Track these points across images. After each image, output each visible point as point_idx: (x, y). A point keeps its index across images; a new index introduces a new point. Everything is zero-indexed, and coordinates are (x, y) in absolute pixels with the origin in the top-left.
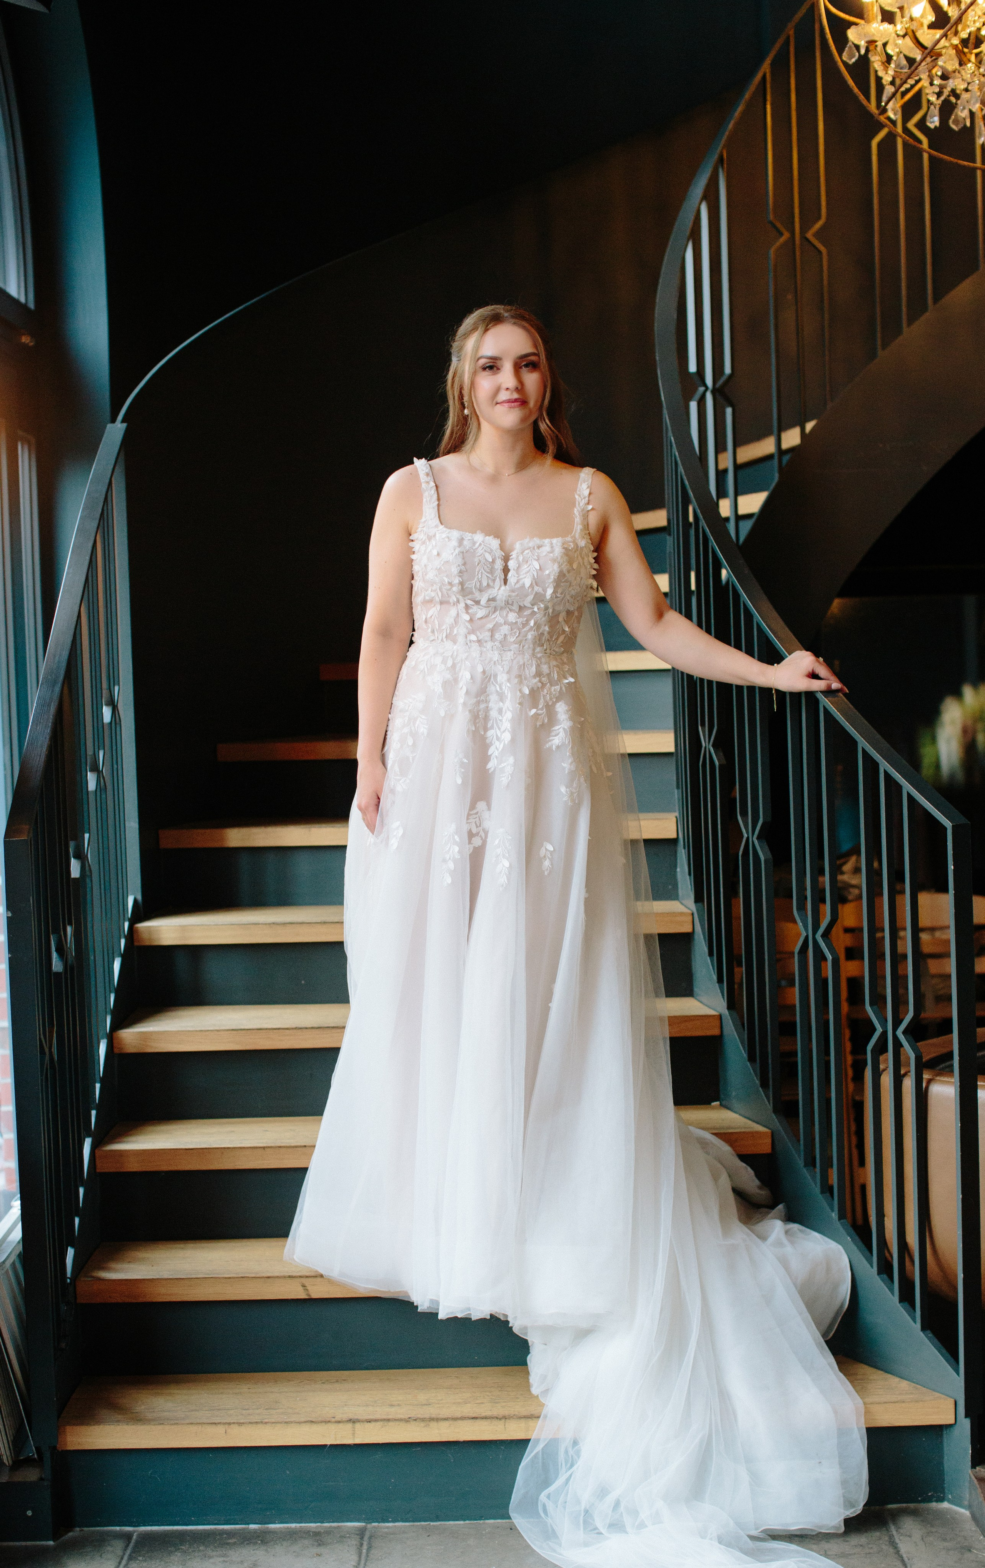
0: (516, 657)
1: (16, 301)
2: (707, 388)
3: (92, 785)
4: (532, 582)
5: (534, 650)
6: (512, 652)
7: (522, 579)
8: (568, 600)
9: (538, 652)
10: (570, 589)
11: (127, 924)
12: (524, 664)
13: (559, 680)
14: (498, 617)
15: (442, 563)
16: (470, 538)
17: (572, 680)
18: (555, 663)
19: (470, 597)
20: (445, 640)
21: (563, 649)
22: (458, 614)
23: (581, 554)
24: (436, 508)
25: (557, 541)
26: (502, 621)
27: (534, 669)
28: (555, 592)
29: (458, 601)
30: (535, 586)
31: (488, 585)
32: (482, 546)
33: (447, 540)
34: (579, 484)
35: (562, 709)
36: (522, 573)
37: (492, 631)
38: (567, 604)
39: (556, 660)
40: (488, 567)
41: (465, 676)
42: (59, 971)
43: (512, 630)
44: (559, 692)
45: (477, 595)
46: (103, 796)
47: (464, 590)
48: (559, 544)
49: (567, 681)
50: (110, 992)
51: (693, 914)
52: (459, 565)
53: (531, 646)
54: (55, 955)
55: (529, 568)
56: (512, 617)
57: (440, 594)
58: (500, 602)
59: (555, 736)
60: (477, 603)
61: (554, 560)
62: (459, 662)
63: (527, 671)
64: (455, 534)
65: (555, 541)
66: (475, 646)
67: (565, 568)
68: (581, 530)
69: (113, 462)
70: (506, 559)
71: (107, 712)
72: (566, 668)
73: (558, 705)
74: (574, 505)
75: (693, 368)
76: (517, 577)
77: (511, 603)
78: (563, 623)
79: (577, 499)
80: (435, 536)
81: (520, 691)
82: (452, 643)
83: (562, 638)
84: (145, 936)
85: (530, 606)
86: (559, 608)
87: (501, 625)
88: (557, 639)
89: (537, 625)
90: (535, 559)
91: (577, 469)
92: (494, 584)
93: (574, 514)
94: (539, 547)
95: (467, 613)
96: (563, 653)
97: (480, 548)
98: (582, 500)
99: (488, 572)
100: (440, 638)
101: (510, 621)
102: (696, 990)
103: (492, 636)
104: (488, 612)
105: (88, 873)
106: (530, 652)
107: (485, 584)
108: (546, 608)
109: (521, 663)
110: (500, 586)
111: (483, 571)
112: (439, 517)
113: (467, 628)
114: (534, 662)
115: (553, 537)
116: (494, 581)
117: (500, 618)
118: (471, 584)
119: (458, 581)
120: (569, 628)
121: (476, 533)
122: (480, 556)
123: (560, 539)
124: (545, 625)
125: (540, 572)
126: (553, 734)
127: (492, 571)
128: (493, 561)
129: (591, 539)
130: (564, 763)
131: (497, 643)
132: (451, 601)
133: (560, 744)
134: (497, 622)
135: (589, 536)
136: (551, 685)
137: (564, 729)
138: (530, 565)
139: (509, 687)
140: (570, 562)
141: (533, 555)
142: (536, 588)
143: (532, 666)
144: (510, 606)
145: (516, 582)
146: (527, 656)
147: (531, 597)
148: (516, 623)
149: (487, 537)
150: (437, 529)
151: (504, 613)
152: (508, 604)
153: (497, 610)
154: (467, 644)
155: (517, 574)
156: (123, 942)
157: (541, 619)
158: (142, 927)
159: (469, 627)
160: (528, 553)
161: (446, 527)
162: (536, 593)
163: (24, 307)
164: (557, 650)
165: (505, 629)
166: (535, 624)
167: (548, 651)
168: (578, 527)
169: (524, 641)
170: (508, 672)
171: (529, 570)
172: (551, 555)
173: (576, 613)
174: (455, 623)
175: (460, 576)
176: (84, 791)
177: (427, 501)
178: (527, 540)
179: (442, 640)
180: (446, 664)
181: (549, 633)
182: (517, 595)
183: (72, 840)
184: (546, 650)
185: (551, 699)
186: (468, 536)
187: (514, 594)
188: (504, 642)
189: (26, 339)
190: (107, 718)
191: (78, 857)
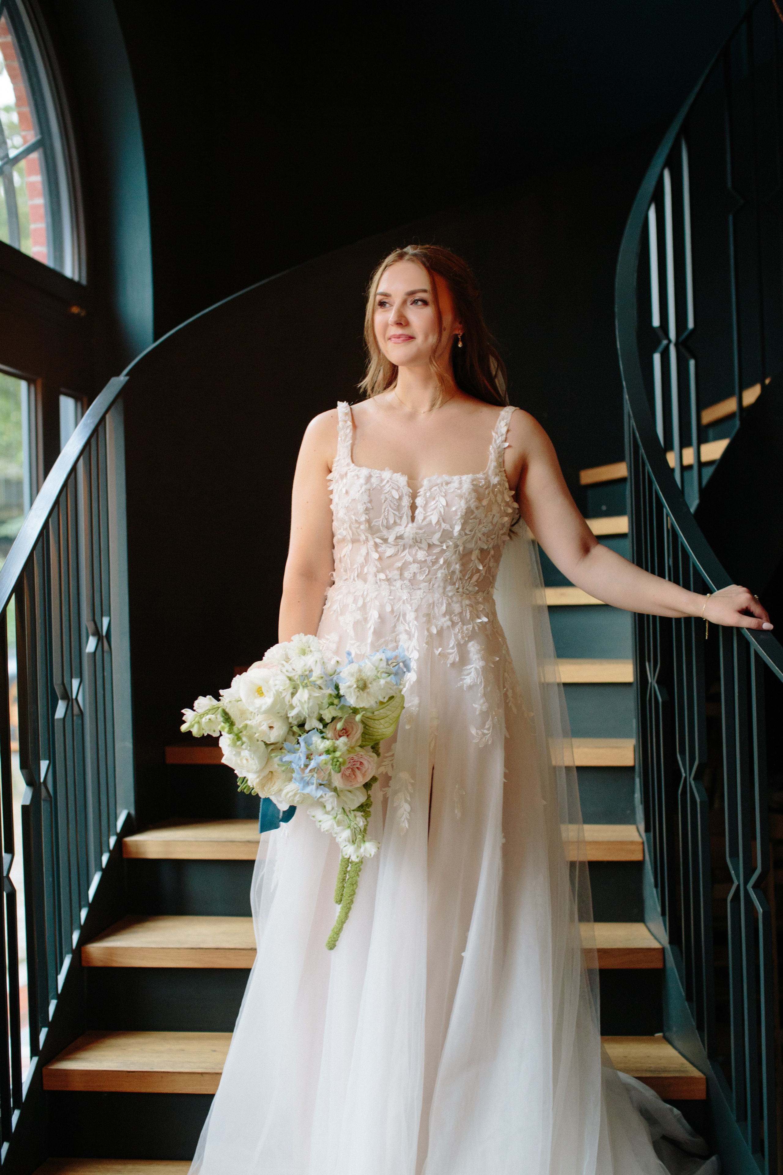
0: (426, 596)
1: (70, 281)
2: (670, 341)
4: (439, 519)
5: (445, 588)
6: (422, 591)
7: (429, 516)
8: (480, 538)
9: (450, 591)
10: (481, 526)
11: (113, 839)
12: (434, 603)
13: (472, 619)
14: (407, 556)
15: (350, 501)
16: (378, 475)
17: (485, 620)
18: (467, 602)
19: (378, 535)
20: (356, 579)
21: (477, 588)
22: (368, 554)
23: (493, 491)
24: (350, 448)
25: (467, 478)
26: (411, 559)
27: (444, 608)
28: (463, 529)
29: (367, 540)
30: (443, 523)
31: (395, 522)
32: (390, 483)
33: (356, 478)
34: (498, 422)
35: (474, 649)
36: (429, 510)
37: (401, 570)
38: (479, 542)
39: (470, 599)
40: (395, 504)
41: (374, 615)
43: (421, 569)
44: (472, 631)
45: (385, 533)
47: (372, 529)
48: (469, 480)
49: (480, 621)
50: (83, 908)
51: (644, 841)
52: (365, 503)
53: (442, 584)
55: (436, 505)
56: (421, 555)
57: (350, 532)
58: (408, 541)
59: (468, 675)
60: (385, 540)
61: (461, 497)
62: (369, 602)
63: (436, 610)
64: (364, 472)
65: (464, 478)
66: (385, 585)
67: (473, 504)
68: (495, 467)
70: (414, 496)
72: (481, 607)
73: (471, 644)
74: (490, 443)
75: (656, 322)
76: (424, 514)
77: (419, 541)
78: (477, 561)
79: (494, 437)
80: (346, 474)
81: (428, 630)
82: (363, 582)
83: (475, 578)
84: (133, 849)
85: (440, 544)
86: (471, 545)
87: (410, 563)
88: (471, 578)
89: (447, 563)
90: (442, 496)
91: (497, 408)
92: (401, 521)
93: (489, 451)
94: (447, 484)
95: (377, 551)
96: (478, 592)
97: (388, 485)
98: (499, 437)
99: (394, 510)
100: (352, 577)
101: (419, 559)
103: (401, 574)
104: (397, 550)
106: (441, 590)
107: (391, 521)
108: (456, 546)
109: (431, 601)
110: (408, 523)
111: (390, 509)
112: (352, 456)
113: (377, 567)
114: (445, 601)
115: (463, 474)
116: (401, 518)
117: (409, 557)
118: (378, 522)
119: (364, 519)
120: (484, 567)
121: (384, 470)
122: (386, 493)
123: (470, 476)
124: (456, 564)
125: (446, 509)
126: (466, 672)
127: (399, 508)
128: (400, 498)
129: (506, 476)
130: (475, 704)
131: (406, 582)
132: (361, 540)
133: (471, 684)
134: (406, 560)
135: (505, 473)
136: (463, 624)
137: (476, 669)
138: (437, 501)
139: (416, 626)
140: (479, 499)
141: (441, 491)
142: (444, 525)
143: (442, 604)
144: (419, 545)
145: (422, 518)
146: (437, 595)
147: (438, 535)
148: (426, 561)
149: (395, 474)
150: (348, 468)
151: (414, 551)
152: (417, 542)
153: (406, 549)
154: (377, 582)
155: (425, 510)
156: (106, 857)
157: (451, 557)
158: (130, 841)
159: (379, 565)
160: (436, 490)
161: (356, 465)
162: (444, 530)
163: (77, 286)
164: (471, 589)
165: (414, 567)
166: (444, 563)
167: (461, 590)
168: (492, 464)
169: (434, 579)
170: (416, 611)
171: (436, 507)
172: (459, 491)
173: (492, 552)
174: (366, 562)
175: (366, 514)
177: (341, 439)
178: (435, 477)
179: (354, 579)
180: (356, 605)
181: (461, 572)
182: (424, 533)
184: (458, 589)
185: (463, 638)
186: (376, 473)
187: (421, 531)
188: (413, 580)
189: (76, 310)
190: (91, 648)
191: (30, 784)
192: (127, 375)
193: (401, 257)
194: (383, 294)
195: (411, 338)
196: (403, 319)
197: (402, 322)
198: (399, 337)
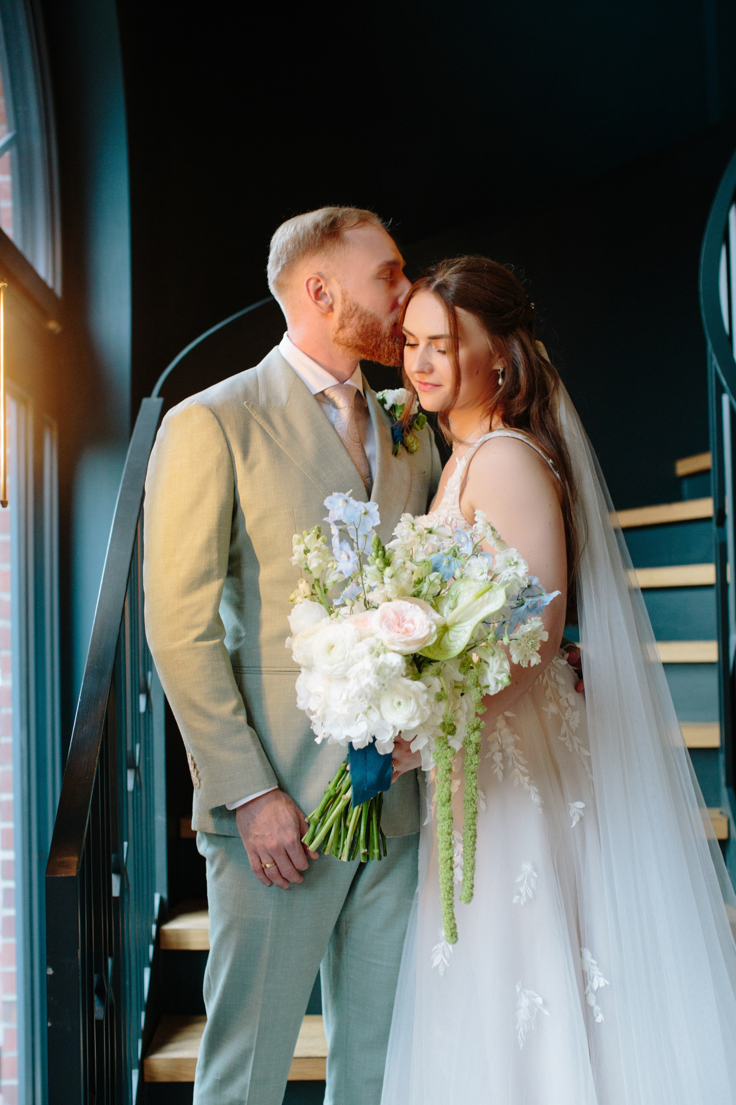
1: (44, 283)
3: (131, 785)
42: (100, 1018)
46: (139, 795)
71: (142, 700)
84: (173, 940)
105: (126, 888)
163: (52, 292)
176: (124, 792)
189: (53, 325)
190: (142, 708)
191: (118, 872)
192: (160, 395)
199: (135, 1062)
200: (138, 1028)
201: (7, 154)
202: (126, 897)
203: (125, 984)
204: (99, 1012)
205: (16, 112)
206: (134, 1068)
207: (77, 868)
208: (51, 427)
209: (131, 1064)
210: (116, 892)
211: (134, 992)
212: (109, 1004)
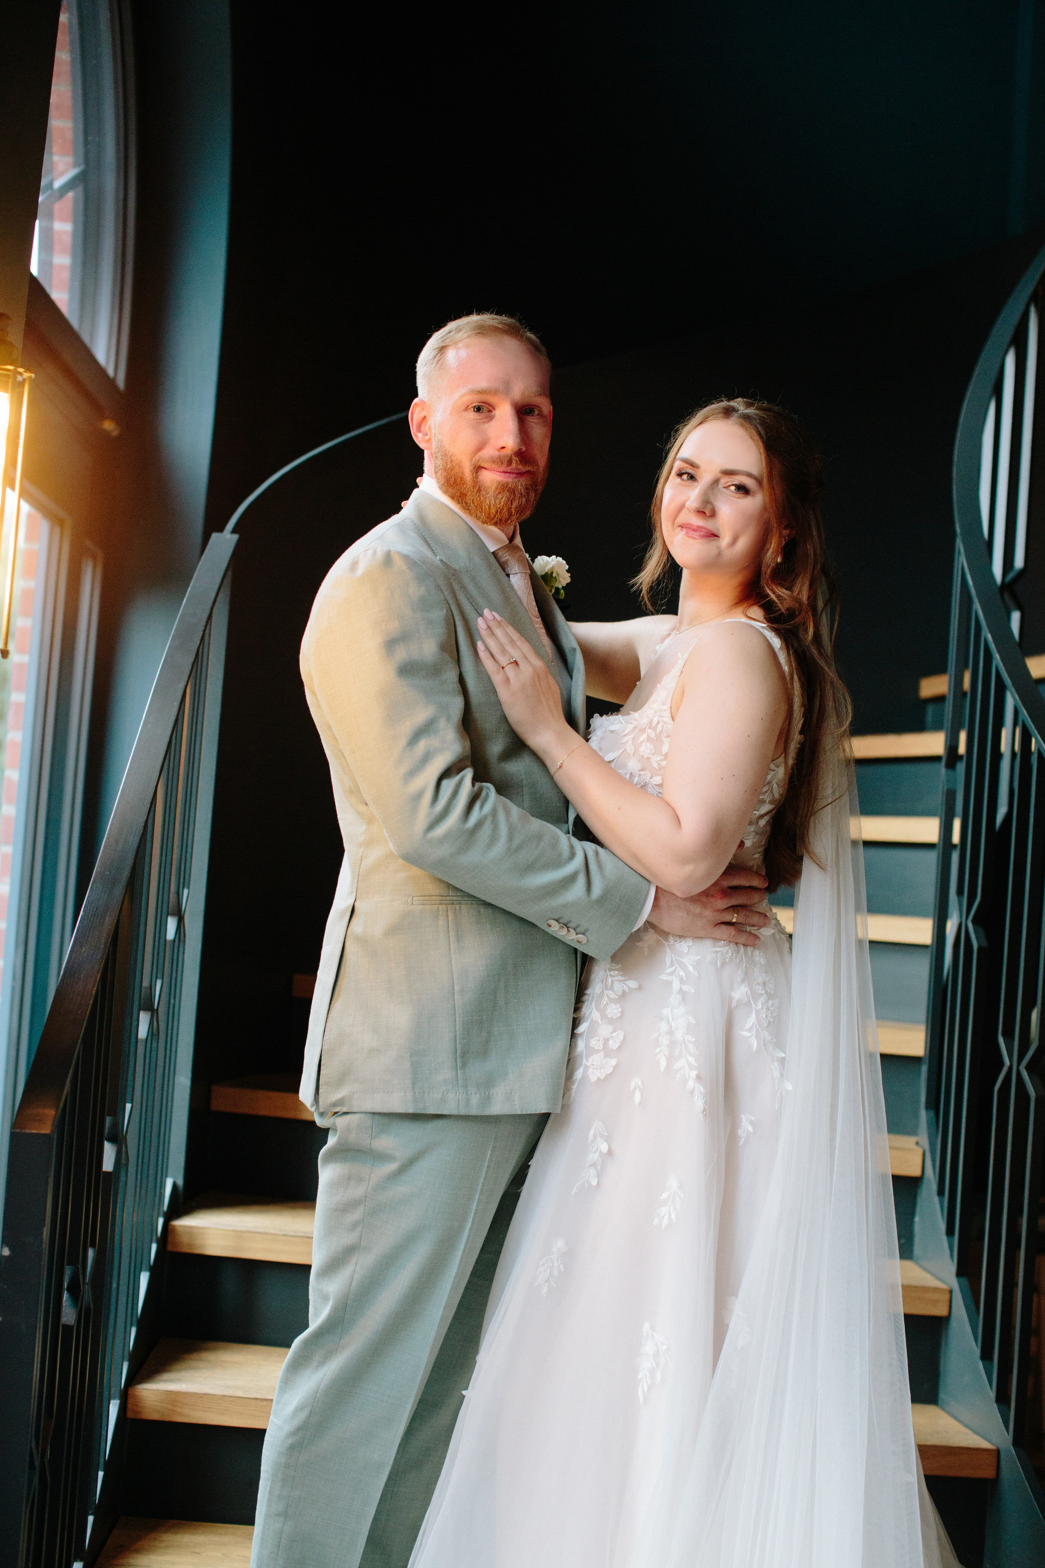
1: (102, 371)
3: (143, 1031)
11: (161, 1221)
42: (69, 1323)
46: (154, 1045)
50: (131, 1325)
51: (951, 1292)
54: (66, 1296)
69: (217, 586)
71: (172, 924)
84: (185, 1239)
102: (942, 1395)
105: (123, 1161)
156: (154, 1247)
158: (182, 1226)
163: (112, 382)
176: (133, 1040)
183: (108, 1115)
189: (109, 426)
190: (171, 934)
191: (113, 1140)
192: (234, 531)
193: (728, 412)
194: (686, 461)
195: (713, 535)
196: (709, 507)
197: (707, 510)
198: (698, 529)
199: (115, 1391)
200: (124, 1346)
201: (70, 195)
202: (123, 1173)
203: (111, 1287)
204: (69, 1315)
205: (86, 143)
206: (114, 1399)
207: (53, 1124)
208: (94, 557)
209: (110, 1393)
210: (108, 1165)
211: (123, 1299)
212: (83, 1309)
